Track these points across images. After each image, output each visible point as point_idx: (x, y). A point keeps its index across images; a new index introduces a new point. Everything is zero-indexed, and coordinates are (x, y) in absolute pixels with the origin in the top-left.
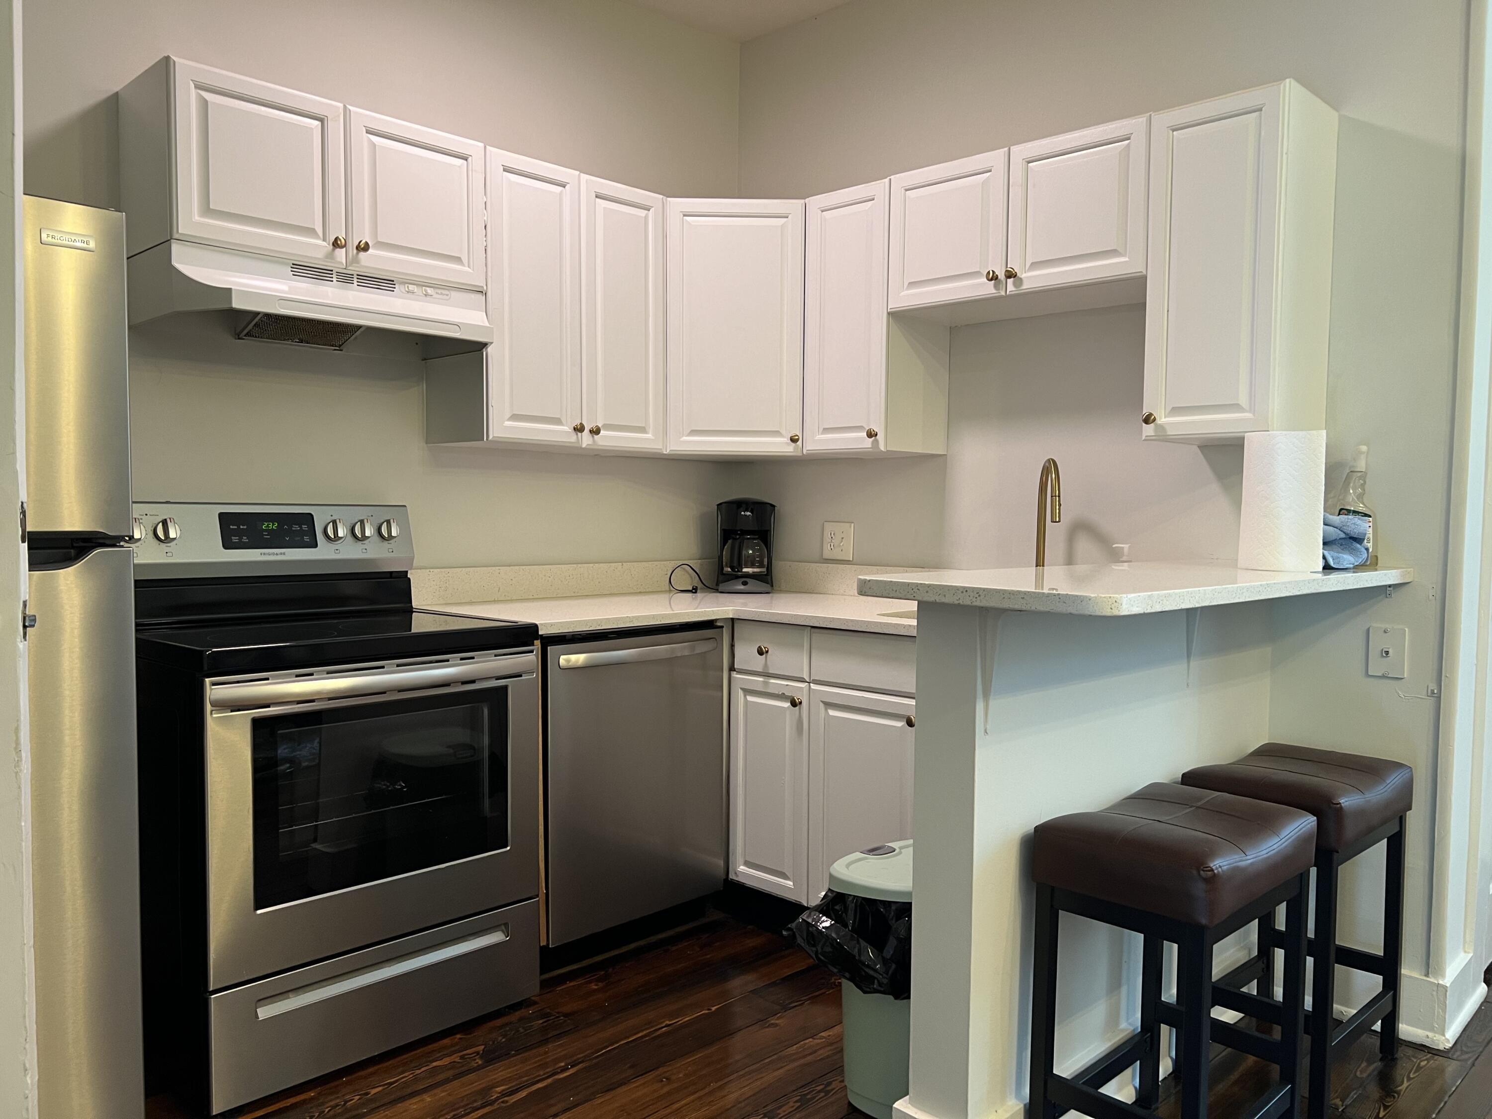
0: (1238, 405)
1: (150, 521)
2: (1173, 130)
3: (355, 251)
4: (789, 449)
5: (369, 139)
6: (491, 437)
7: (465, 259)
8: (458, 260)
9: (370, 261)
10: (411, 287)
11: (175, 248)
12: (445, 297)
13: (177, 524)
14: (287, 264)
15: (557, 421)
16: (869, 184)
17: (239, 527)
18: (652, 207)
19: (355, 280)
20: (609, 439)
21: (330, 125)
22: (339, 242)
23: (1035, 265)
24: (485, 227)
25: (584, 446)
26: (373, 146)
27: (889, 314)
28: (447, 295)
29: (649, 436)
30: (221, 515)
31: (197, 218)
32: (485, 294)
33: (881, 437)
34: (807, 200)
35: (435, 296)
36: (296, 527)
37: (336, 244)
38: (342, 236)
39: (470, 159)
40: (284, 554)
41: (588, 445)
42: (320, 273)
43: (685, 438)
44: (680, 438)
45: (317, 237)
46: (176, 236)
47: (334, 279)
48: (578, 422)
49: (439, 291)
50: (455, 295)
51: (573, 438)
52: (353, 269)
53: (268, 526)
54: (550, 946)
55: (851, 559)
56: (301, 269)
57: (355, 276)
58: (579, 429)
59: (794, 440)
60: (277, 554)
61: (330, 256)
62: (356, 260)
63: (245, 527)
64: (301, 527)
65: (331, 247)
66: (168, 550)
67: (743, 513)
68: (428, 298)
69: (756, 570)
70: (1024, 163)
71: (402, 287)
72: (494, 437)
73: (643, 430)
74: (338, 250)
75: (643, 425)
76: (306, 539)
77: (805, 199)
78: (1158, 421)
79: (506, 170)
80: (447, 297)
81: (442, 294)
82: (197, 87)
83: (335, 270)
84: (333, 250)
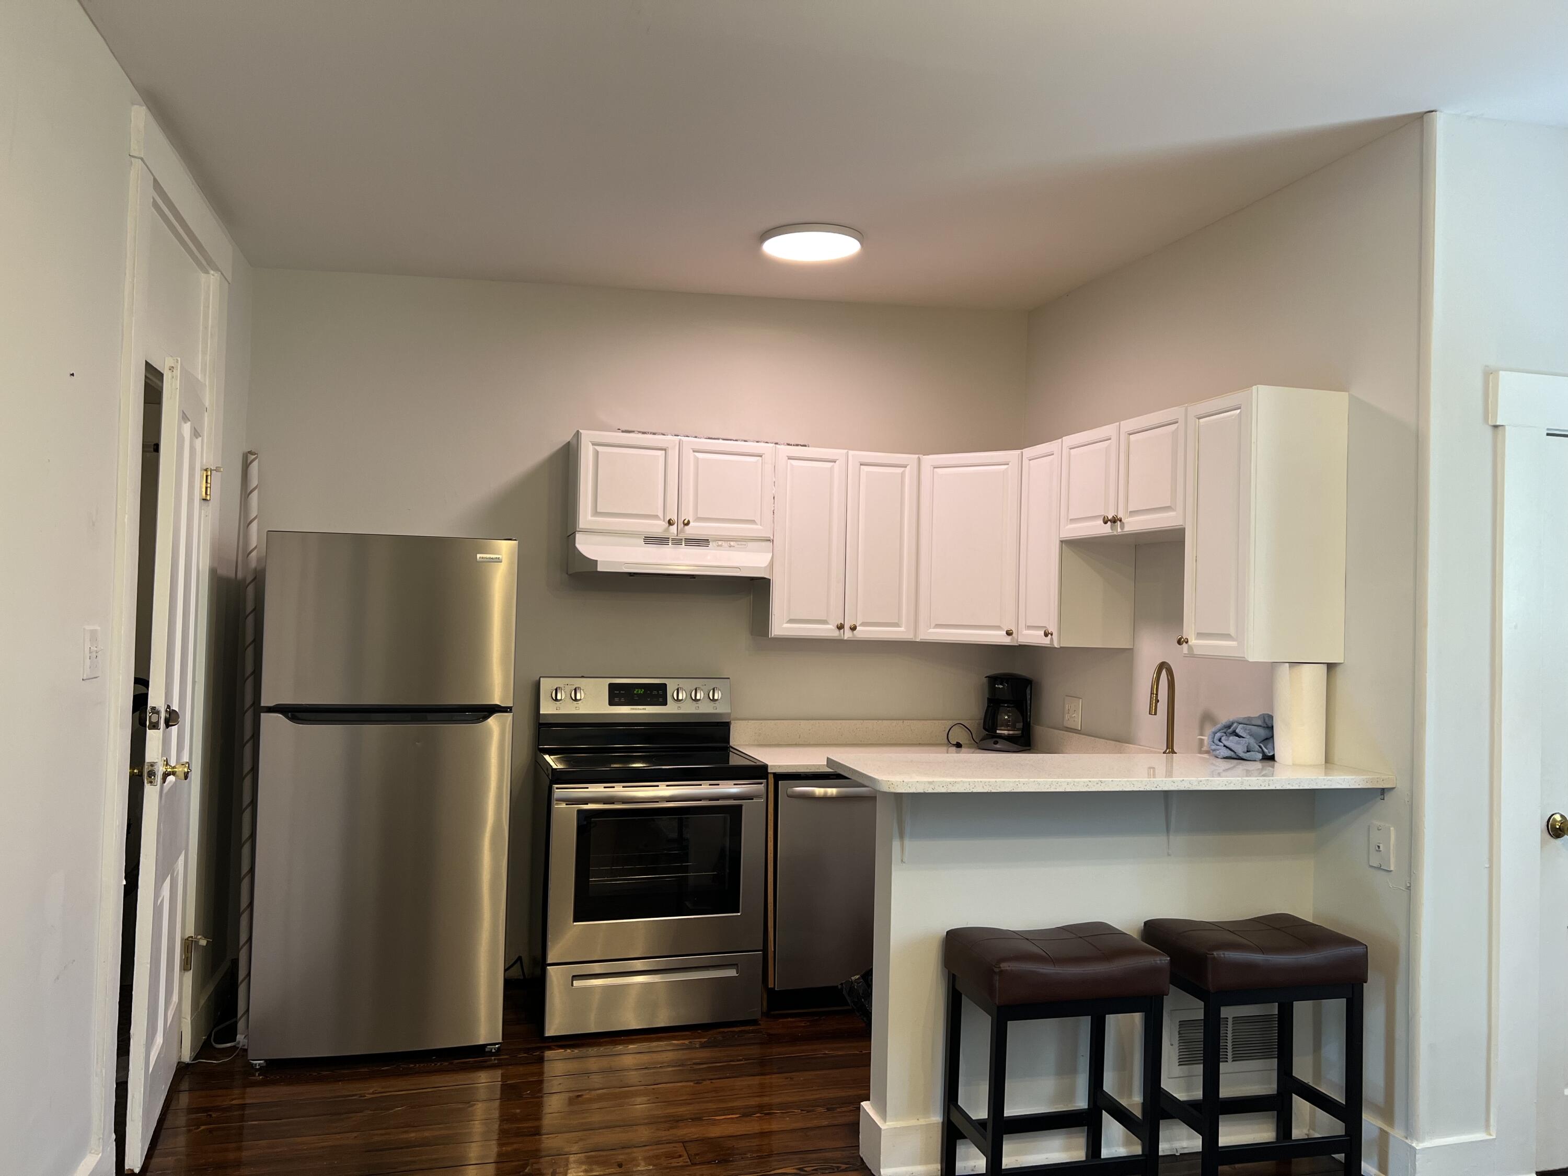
0: (1229, 634)
1: (568, 689)
2: (1199, 418)
3: (682, 525)
4: (1007, 641)
5: (695, 456)
6: (773, 636)
7: (758, 521)
8: (753, 522)
9: (690, 531)
10: (720, 543)
11: (579, 537)
12: (743, 546)
13: (583, 690)
14: (640, 538)
15: (824, 622)
16: (1051, 442)
17: (620, 692)
18: (908, 465)
19: (683, 542)
20: (863, 633)
21: (670, 452)
22: (672, 522)
23: (1133, 513)
24: (774, 498)
25: (845, 638)
26: (697, 459)
27: (1062, 542)
28: (745, 545)
29: (902, 629)
30: (611, 685)
31: (590, 518)
32: (773, 541)
33: (1055, 636)
34: (1024, 450)
35: (737, 546)
36: (655, 692)
37: (670, 523)
38: (675, 518)
39: (763, 456)
40: (645, 709)
41: (849, 637)
42: (661, 541)
43: (932, 630)
44: (928, 630)
45: (660, 519)
46: (578, 530)
47: (670, 544)
48: (840, 621)
49: (739, 543)
50: (751, 545)
51: (836, 634)
52: (682, 536)
53: (638, 691)
54: (776, 989)
55: (1080, 729)
56: (651, 540)
57: (684, 540)
58: (841, 627)
59: (1009, 633)
60: (641, 709)
61: (667, 530)
62: (683, 531)
63: (624, 692)
64: (658, 692)
65: (668, 525)
66: (577, 705)
67: (996, 686)
68: (732, 548)
69: (1011, 732)
70: (1126, 435)
71: (714, 543)
72: (775, 635)
73: (897, 625)
74: (671, 527)
75: (897, 621)
76: (661, 700)
77: (1022, 449)
78: (1190, 643)
79: (790, 458)
80: (745, 546)
81: (741, 545)
82: (594, 444)
83: (671, 537)
84: (669, 526)
